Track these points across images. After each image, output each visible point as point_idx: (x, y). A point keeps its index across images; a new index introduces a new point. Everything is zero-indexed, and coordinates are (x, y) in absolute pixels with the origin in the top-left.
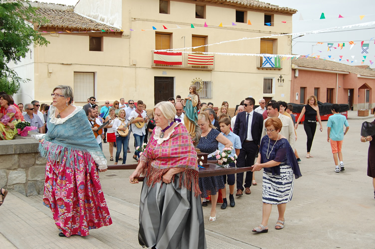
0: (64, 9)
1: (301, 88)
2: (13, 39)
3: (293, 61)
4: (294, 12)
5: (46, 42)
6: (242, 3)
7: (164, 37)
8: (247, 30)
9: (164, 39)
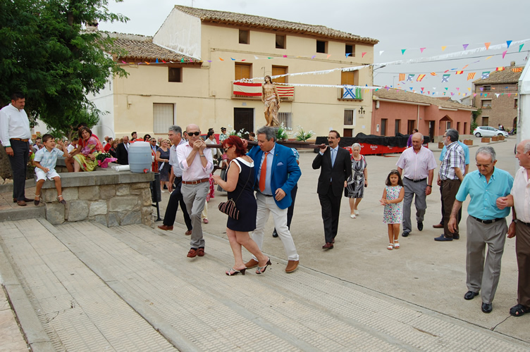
0: (143, 39)
1: (382, 119)
2: (92, 70)
3: (374, 92)
4: (376, 42)
5: (125, 74)
6: (323, 33)
7: (244, 68)
8: (328, 61)
9: (244, 70)
